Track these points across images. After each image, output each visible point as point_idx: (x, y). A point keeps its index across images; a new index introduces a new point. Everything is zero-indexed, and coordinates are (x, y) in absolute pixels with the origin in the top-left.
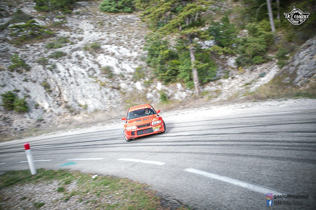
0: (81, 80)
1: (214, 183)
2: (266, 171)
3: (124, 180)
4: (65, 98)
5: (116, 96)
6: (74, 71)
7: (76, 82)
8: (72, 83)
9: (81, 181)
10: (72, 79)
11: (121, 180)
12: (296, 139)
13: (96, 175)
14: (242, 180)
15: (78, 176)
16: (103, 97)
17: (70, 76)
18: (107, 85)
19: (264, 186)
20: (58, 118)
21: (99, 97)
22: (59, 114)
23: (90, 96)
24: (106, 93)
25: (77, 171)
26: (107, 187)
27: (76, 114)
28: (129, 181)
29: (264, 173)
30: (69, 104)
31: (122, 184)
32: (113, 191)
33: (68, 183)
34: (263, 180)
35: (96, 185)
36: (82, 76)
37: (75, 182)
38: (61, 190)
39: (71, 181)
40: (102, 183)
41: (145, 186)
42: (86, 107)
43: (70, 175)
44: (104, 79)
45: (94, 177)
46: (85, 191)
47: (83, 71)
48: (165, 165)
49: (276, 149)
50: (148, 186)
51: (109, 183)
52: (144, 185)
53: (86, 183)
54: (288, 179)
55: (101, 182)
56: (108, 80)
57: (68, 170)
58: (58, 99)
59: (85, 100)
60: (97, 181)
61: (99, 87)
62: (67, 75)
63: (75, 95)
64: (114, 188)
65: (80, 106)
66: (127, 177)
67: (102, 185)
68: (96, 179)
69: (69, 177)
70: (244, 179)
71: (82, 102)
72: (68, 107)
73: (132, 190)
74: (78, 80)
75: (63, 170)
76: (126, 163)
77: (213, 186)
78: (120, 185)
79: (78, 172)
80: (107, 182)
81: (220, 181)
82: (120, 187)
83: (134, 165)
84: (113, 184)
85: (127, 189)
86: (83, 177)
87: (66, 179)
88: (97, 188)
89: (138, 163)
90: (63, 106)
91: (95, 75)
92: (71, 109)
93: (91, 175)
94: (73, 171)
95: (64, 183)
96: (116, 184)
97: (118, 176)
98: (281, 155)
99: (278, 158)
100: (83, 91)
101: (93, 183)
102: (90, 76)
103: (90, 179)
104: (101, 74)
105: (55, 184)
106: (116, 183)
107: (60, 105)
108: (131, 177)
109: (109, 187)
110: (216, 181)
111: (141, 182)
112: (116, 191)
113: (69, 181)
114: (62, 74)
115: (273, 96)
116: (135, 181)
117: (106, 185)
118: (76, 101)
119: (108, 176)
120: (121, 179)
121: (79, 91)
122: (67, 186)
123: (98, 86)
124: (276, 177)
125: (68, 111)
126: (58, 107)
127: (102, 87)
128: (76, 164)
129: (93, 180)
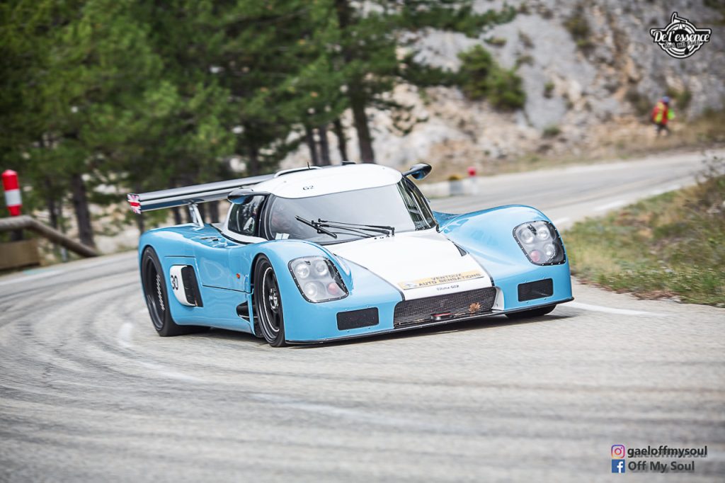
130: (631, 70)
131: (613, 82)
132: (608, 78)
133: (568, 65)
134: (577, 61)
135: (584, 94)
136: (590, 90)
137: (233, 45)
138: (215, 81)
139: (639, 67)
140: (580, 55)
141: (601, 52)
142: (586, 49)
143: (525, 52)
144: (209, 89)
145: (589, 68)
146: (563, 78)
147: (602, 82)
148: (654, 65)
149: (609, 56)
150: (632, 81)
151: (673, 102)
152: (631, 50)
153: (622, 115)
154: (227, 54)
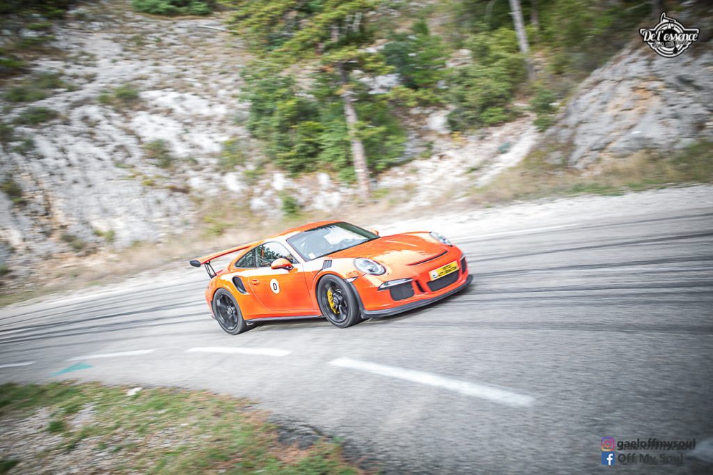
0: (97, 175)
1: (390, 386)
2: (498, 353)
3: (200, 395)
4: (60, 217)
5: (180, 207)
6: (79, 154)
7: (86, 179)
8: (75, 182)
9: (104, 404)
10: (75, 174)
11: (194, 395)
12: (564, 283)
13: (138, 389)
14: (450, 375)
15: (95, 395)
16: (150, 211)
17: (70, 165)
18: (159, 182)
19: (491, 384)
20: (46, 265)
21: (142, 212)
22: (48, 257)
23: (120, 210)
24: (159, 202)
25: (94, 383)
26: (162, 412)
27: (88, 254)
28: (211, 396)
29: (494, 358)
30: (72, 230)
31: (196, 402)
32: (176, 419)
33: (72, 410)
34: (491, 372)
35: (138, 410)
36: (98, 165)
37: (89, 407)
38: (56, 428)
39: (80, 405)
40: (150, 405)
41: (243, 404)
42: (111, 237)
43: (78, 392)
44: (151, 171)
45: (132, 393)
46: (112, 424)
47: (100, 152)
48: (290, 355)
49: (523, 306)
50: (251, 403)
51: (166, 404)
52: (242, 401)
53: (114, 408)
54: (539, 366)
55: (149, 401)
56: (161, 172)
57: (73, 382)
58: (44, 220)
59: (109, 219)
60: (138, 403)
61: (139, 188)
62: (62, 162)
63: (85, 211)
64: (176, 414)
65: (98, 234)
66: (205, 387)
67: (152, 409)
68: (136, 397)
69: (76, 398)
70: (451, 373)
71: (101, 225)
72: (68, 239)
73: (217, 415)
74: (91, 174)
75: (60, 384)
76: (206, 356)
77: (388, 392)
78: (191, 406)
79: (97, 386)
80: (161, 402)
81: (405, 381)
82: (190, 410)
83: (223, 359)
84: (175, 404)
85: (204, 413)
86: (108, 395)
87: (69, 401)
88: (140, 417)
89: (231, 356)
90: (56, 236)
91: (130, 161)
92: (77, 242)
93: (125, 390)
94: (85, 383)
95: (63, 411)
96: (182, 403)
97: (186, 387)
98: (530, 319)
99: (525, 326)
100: (104, 199)
101: (130, 407)
102: (118, 164)
103: (122, 399)
104: (144, 157)
105: (43, 416)
106: (181, 401)
107: (48, 234)
108: (213, 387)
109: (167, 413)
110: (396, 381)
111: (236, 396)
112: (181, 420)
113: (76, 407)
114: (50, 161)
115: (527, 193)
116: (223, 394)
117: (159, 408)
118: (86, 223)
119: (164, 388)
120: (194, 392)
121: (92, 201)
122: (71, 417)
123: (137, 186)
124: (518, 363)
125: (71, 248)
126: (44, 240)
127: (149, 188)
128: (90, 366)
129: (131, 400)
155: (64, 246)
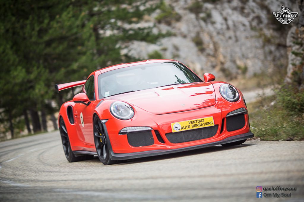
130: (221, 58)
131: (214, 64)
132: (212, 62)
133: (194, 58)
134: (198, 56)
135: (202, 69)
136: (205, 67)
137: (48, 50)
138: (42, 66)
139: (225, 57)
140: (200, 53)
141: (208, 51)
142: (202, 50)
143: (176, 53)
144: (39, 70)
145: (203, 58)
146: (193, 62)
147: (209, 64)
148: (231, 56)
149: (212, 53)
150: (222, 63)
151: (240, 71)
152: (221, 50)
153: (219, 78)
154: (46, 54)
155: (221, 74)
